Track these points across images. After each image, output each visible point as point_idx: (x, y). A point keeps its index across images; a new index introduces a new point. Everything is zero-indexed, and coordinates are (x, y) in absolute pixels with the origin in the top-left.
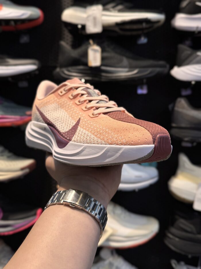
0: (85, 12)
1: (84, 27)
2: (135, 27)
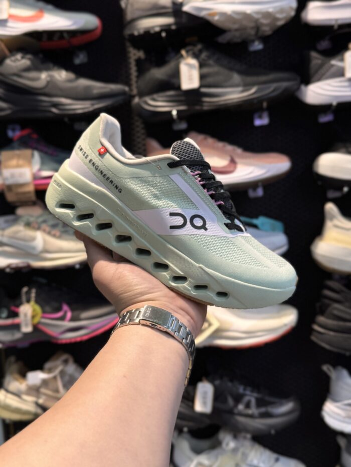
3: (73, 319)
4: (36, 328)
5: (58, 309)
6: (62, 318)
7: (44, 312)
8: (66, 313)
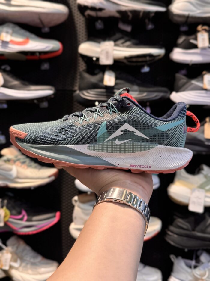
0: (99, 47)
1: (98, 59)
2: (140, 60)
3: (28, 220)
4: (6, 224)
5: (20, 213)
6: (21, 219)
7: (11, 214)
8: (24, 216)
